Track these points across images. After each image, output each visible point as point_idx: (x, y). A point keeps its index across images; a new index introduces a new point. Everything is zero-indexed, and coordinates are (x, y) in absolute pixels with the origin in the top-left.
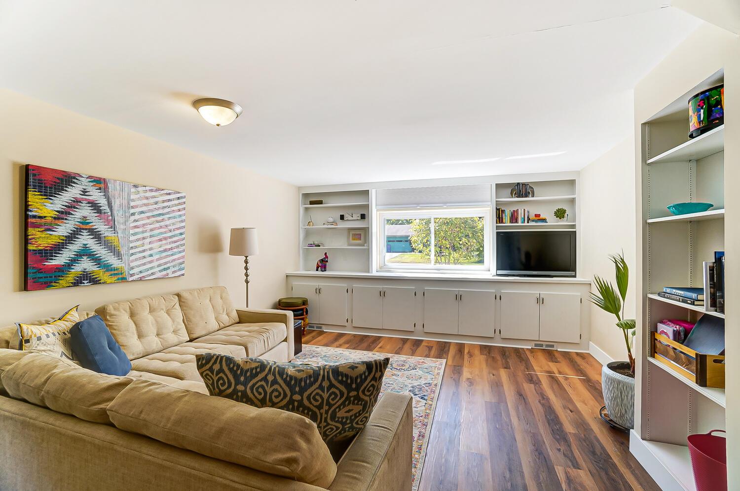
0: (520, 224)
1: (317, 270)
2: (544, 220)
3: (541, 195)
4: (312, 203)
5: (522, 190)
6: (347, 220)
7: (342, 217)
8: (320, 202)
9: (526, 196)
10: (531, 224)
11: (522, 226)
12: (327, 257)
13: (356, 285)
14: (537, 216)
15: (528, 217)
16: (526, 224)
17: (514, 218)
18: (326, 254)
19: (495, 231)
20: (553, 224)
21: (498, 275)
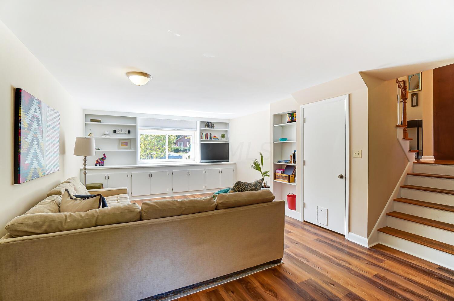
0: (209, 140)
1: (96, 165)
2: (217, 138)
3: (216, 128)
4: (92, 121)
5: (209, 125)
6: (119, 133)
7: (115, 132)
8: (99, 121)
9: (211, 128)
10: (213, 140)
11: (210, 141)
12: (105, 156)
13: (133, 172)
14: (215, 136)
15: (212, 137)
16: (211, 140)
17: (207, 137)
18: (104, 155)
19: (200, 143)
20: (221, 140)
21: (201, 162)
